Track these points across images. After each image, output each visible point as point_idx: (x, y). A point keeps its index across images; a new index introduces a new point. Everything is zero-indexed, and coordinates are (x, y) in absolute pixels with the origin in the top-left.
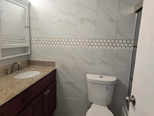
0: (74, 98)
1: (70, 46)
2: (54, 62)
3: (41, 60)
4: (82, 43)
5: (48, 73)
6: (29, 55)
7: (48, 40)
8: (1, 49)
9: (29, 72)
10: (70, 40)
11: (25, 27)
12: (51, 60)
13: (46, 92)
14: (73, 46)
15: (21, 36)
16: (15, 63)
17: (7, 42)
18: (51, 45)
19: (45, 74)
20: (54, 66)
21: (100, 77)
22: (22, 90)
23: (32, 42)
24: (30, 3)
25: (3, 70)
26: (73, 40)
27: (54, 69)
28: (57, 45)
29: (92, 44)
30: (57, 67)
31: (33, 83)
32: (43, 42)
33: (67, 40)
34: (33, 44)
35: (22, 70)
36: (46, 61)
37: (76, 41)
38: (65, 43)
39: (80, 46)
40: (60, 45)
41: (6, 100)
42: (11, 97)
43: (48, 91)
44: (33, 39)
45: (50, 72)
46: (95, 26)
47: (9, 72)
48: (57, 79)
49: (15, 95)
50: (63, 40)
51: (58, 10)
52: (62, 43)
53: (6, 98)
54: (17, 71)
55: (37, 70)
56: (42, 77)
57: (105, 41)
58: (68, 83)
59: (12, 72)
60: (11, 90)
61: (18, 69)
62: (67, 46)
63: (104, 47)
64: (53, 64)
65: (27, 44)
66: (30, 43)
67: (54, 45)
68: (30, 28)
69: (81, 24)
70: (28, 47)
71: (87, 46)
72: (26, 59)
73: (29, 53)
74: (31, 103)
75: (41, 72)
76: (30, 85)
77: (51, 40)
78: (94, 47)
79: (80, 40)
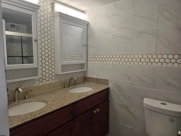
0: (129, 126)
1: (124, 63)
2: (108, 80)
3: (96, 77)
4: (138, 60)
5: (99, 91)
6: (85, 72)
7: (102, 56)
8: (62, 65)
9: (83, 88)
10: (125, 56)
11: (83, 45)
12: (104, 77)
13: (96, 110)
14: (128, 63)
15: (80, 54)
16: (72, 78)
17: (69, 59)
18: (105, 62)
19: (95, 92)
20: (107, 84)
21: (161, 103)
22: (71, 102)
23: (88, 59)
24: (88, 23)
25: (62, 83)
26: (128, 56)
27: (107, 88)
28: (111, 62)
29: (152, 60)
30: (110, 85)
31: (82, 98)
32: (98, 59)
33: (121, 56)
34: (89, 61)
35: (78, 85)
36: (100, 79)
37: (132, 57)
38: (119, 60)
39: (136, 63)
40: (114, 62)
41: (56, 107)
42: (60, 107)
43: (98, 110)
44: (89, 56)
45: (101, 90)
46: (156, 38)
47: (66, 86)
48: (110, 99)
49: (64, 105)
50: (118, 56)
51: (113, 26)
52: (116, 59)
53: (57, 106)
54: (73, 86)
55: (90, 87)
56: (92, 94)
57: (171, 56)
58: (122, 106)
59: (69, 86)
60: (62, 101)
61: (75, 84)
62: (121, 62)
63: (170, 65)
64: (106, 82)
65: (84, 62)
66: (87, 60)
67: (108, 62)
68: (87, 46)
69: (138, 38)
70: (85, 64)
71: (145, 63)
72: (82, 75)
73: (85, 69)
74: (79, 117)
75: (93, 89)
76: (78, 99)
77: (105, 57)
78: (154, 64)
79: (136, 56)
